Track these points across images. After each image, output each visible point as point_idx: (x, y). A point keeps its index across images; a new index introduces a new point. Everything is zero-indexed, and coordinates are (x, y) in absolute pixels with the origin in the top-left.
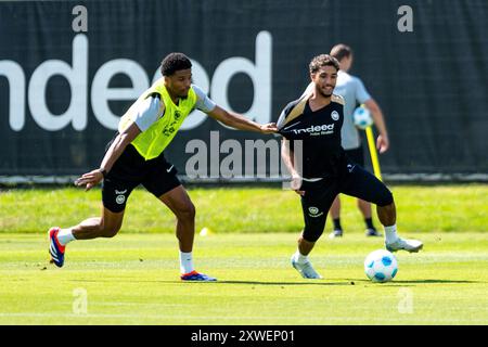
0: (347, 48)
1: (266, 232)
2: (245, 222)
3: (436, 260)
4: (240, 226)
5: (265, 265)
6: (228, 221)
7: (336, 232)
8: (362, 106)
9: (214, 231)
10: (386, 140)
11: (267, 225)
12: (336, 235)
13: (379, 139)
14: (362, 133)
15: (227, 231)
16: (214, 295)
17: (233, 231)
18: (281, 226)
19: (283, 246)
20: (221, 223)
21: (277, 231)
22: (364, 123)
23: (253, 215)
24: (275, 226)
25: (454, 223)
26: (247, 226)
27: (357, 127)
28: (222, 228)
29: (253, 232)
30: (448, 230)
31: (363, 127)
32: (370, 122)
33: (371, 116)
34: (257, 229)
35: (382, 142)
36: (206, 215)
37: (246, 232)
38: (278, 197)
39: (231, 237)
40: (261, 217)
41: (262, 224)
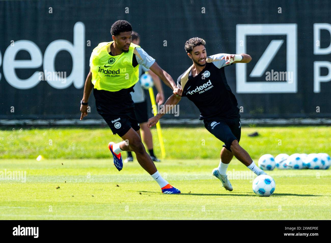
0: (136, 34)
1: (81, 158)
2: (67, 151)
3: (197, 178)
4: (64, 155)
5: (80, 181)
6: (56, 151)
7: (129, 159)
8: (146, 73)
9: (46, 157)
10: (162, 96)
11: (82, 153)
12: (129, 161)
13: (158, 96)
14: (146, 92)
15: (55, 158)
16: (46, 201)
17: (59, 157)
18: (92, 154)
19: (93, 168)
20: (50, 152)
21: (88, 158)
22: (147, 85)
23: (72, 147)
24: (87, 154)
25: (209, 153)
26: (69, 154)
27: (143, 88)
28: (51, 156)
29: (72, 158)
30: (205, 157)
31: (147, 88)
32: (151, 84)
33: (153, 80)
34: (75, 156)
35: (160, 98)
36: (40, 147)
37: (68, 158)
38: (89, 135)
39: (58, 162)
40: (78, 148)
41: (79, 153)
